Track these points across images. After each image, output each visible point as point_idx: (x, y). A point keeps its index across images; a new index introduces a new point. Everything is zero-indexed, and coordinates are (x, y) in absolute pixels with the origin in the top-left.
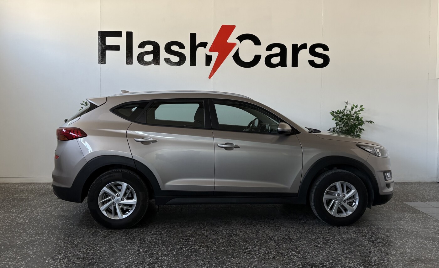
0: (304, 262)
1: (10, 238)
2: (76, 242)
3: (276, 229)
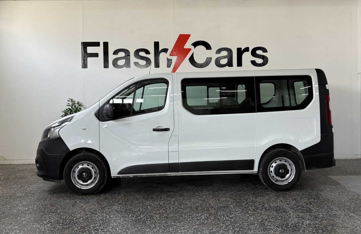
1: (8, 208)
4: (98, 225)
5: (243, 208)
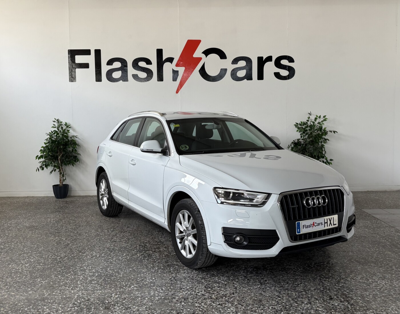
2: (40, 249)
4: (85, 265)
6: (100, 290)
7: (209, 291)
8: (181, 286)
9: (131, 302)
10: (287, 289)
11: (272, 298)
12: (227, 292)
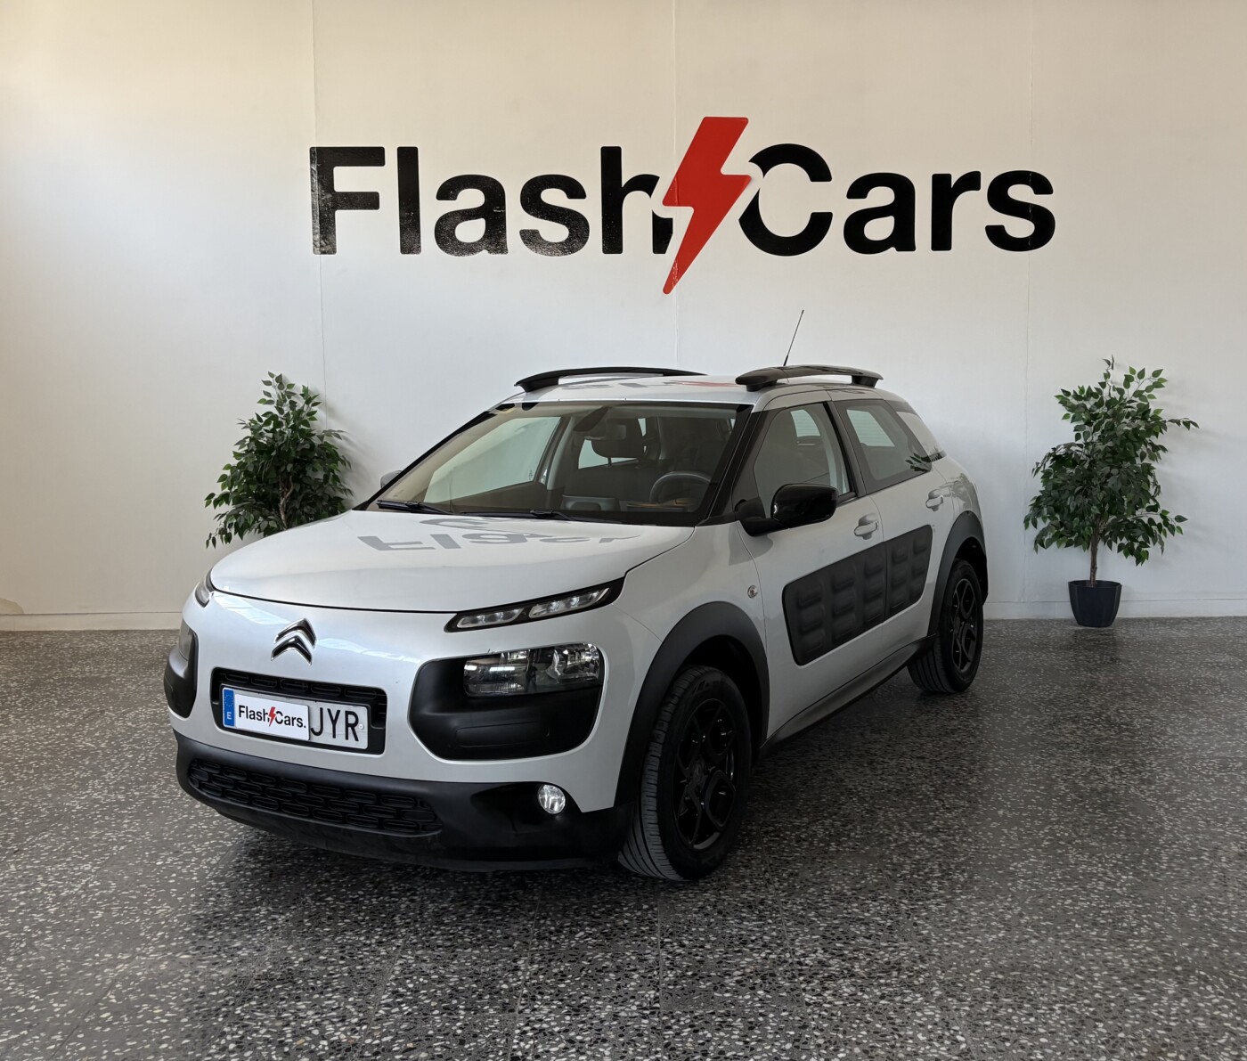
0: (947, 861)
1: (50, 795)
3: (868, 763)
5: (973, 795)
6: (475, 946)
7: (840, 949)
8: (743, 932)
9: (586, 987)
10: (1097, 945)
11: (1053, 973)
12: (902, 954)
